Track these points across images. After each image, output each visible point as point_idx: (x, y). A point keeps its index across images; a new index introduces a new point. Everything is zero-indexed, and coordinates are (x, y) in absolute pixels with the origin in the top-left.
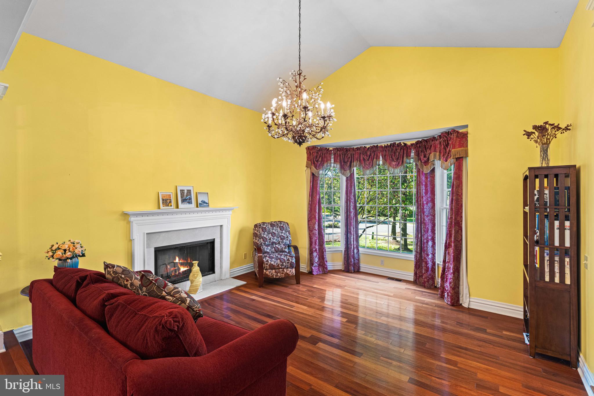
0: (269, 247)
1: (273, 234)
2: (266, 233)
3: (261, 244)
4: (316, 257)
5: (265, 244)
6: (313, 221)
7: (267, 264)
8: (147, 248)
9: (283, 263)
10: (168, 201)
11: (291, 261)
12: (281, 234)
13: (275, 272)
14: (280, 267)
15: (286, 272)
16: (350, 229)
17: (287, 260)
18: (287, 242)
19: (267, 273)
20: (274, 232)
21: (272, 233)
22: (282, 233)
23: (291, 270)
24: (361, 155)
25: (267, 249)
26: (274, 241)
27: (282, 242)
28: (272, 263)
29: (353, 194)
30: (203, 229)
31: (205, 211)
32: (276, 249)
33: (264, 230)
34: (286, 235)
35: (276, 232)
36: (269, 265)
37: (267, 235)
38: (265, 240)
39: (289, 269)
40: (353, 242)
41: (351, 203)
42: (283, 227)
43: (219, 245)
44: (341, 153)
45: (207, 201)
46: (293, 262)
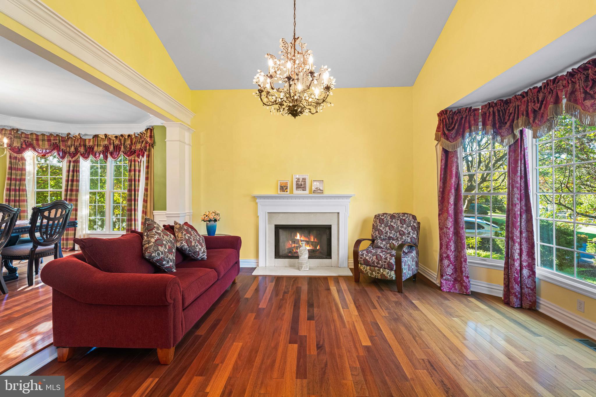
0: (384, 242)
1: (391, 228)
2: (383, 225)
3: (376, 237)
4: (448, 267)
5: (380, 237)
6: (445, 215)
7: (361, 258)
8: (269, 224)
9: (379, 261)
10: (285, 188)
11: (389, 261)
12: (400, 229)
13: (370, 269)
14: (376, 265)
15: (382, 273)
16: (512, 233)
17: (385, 259)
18: (407, 239)
19: (362, 268)
20: (392, 225)
21: (390, 226)
22: (402, 227)
23: (388, 272)
24: (529, 104)
25: (381, 243)
26: (391, 235)
27: (401, 238)
28: (367, 258)
29: (521, 173)
30: (318, 214)
31: (319, 198)
32: (392, 245)
33: (382, 222)
34: (408, 230)
35: (395, 226)
36: (364, 260)
37: (384, 228)
38: (381, 233)
39: (387, 270)
40: (521, 255)
41: (515, 189)
42: (405, 221)
43: (336, 232)
44: (496, 109)
45: (321, 189)
46: (392, 263)
